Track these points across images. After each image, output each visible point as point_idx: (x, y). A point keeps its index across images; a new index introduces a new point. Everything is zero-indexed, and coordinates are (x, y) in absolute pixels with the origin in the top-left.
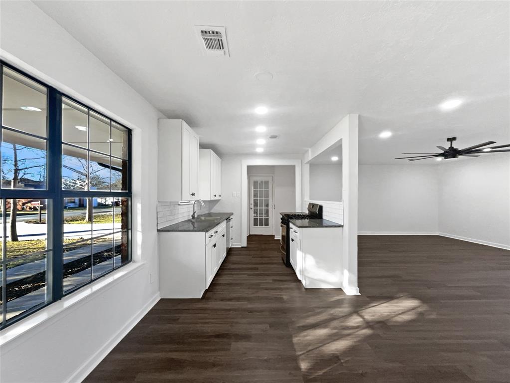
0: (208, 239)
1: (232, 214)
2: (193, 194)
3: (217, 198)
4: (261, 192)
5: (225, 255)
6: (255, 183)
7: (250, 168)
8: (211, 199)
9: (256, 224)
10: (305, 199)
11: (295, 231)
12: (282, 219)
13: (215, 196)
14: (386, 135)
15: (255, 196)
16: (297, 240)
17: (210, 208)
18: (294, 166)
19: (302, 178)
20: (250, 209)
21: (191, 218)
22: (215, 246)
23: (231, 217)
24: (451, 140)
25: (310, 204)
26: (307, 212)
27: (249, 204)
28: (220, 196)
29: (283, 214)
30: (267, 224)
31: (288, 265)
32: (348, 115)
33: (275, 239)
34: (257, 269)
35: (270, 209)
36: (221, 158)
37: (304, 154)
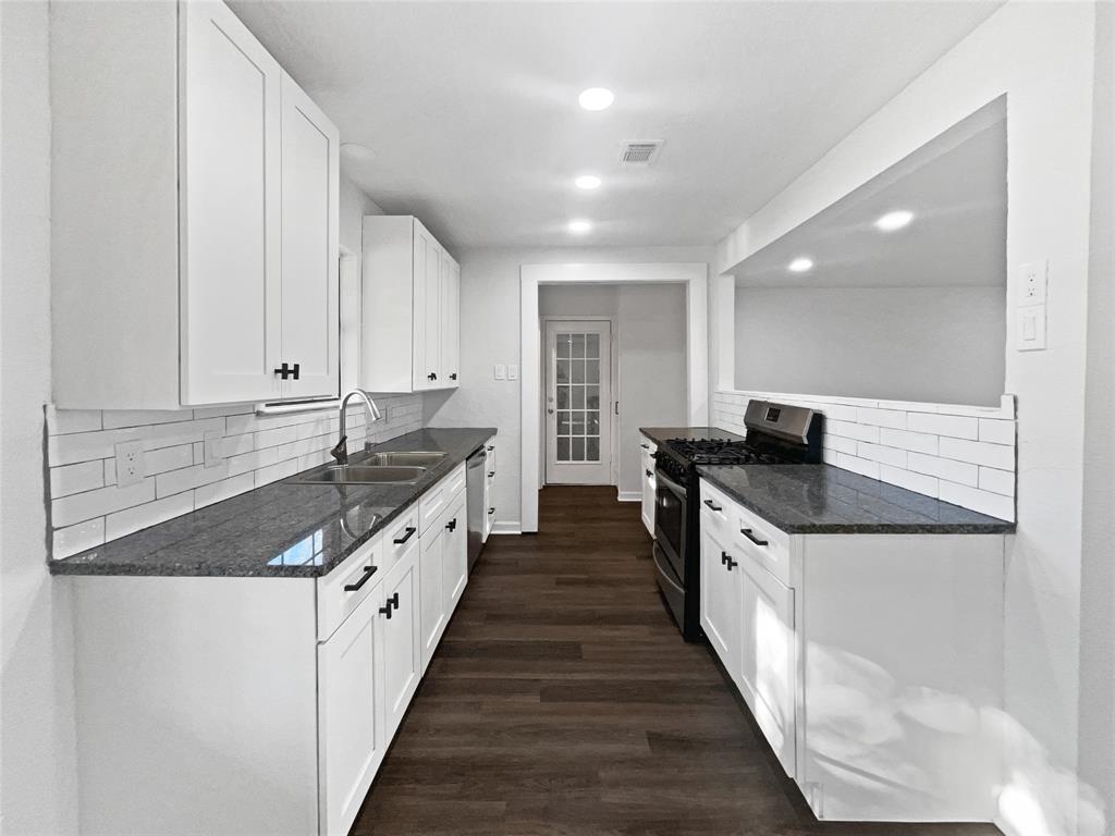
1: (493, 432)
3: (442, 383)
4: (578, 366)
6: (562, 341)
8: (417, 388)
9: (562, 455)
13: (433, 376)
15: (561, 376)
17: (428, 416)
18: (682, 287)
20: (545, 412)
21: (330, 459)
23: (488, 445)
25: (754, 403)
27: (545, 398)
28: (453, 376)
30: (594, 455)
33: (620, 499)
35: (604, 410)
36: (458, 260)
37: (719, 242)
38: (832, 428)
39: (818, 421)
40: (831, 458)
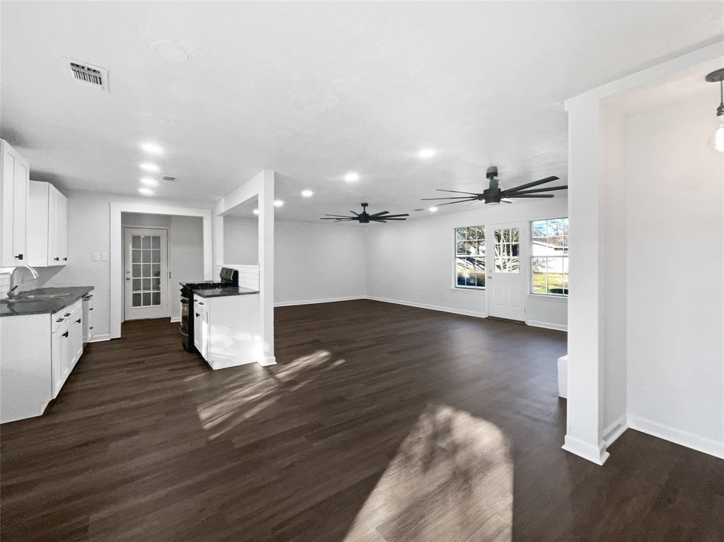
0: (55, 324)
1: (92, 288)
2: (21, 257)
3: (60, 262)
4: (147, 253)
5: (80, 351)
6: (136, 239)
7: (125, 216)
8: (50, 265)
9: (136, 303)
10: (218, 264)
11: (201, 303)
12: (181, 290)
13: (57, 259)
14: (307, 194)
15: (135, 258)
16: (203, 314)
17: (43, 282)
18: (200, 219)
19: (213, 235)
20: (125, 279)
21: (8, 297)
22: (66, 335)
23: (90, 293)
24: (365, 205)
25: (223, 268)
26: (218, 280)
27: (124, 271)
28: (66, 259)
29: (185, 284)
30: (157, 302)
31: (191, 349)
32: (263, 172)
33: (172, 321)
34: (143, 362)
35: (163, 277)
36: (66, 196)
37: (216, 203)
38: (240, 275)
39: (236, 273)
40: (240, 284)
